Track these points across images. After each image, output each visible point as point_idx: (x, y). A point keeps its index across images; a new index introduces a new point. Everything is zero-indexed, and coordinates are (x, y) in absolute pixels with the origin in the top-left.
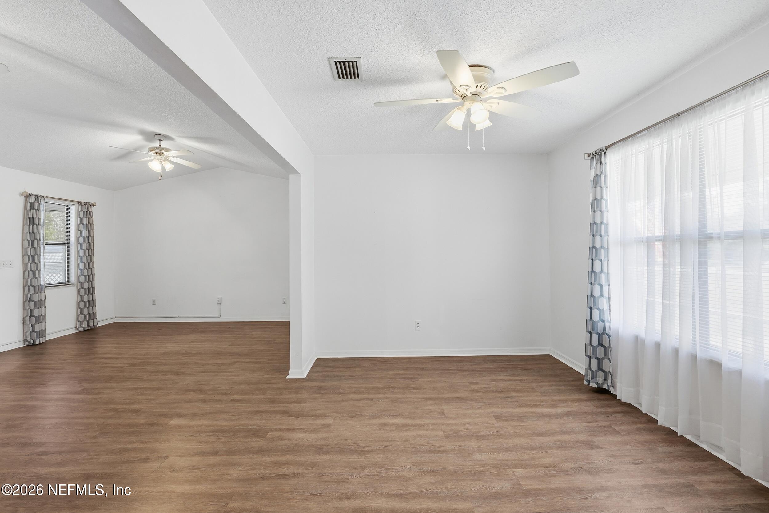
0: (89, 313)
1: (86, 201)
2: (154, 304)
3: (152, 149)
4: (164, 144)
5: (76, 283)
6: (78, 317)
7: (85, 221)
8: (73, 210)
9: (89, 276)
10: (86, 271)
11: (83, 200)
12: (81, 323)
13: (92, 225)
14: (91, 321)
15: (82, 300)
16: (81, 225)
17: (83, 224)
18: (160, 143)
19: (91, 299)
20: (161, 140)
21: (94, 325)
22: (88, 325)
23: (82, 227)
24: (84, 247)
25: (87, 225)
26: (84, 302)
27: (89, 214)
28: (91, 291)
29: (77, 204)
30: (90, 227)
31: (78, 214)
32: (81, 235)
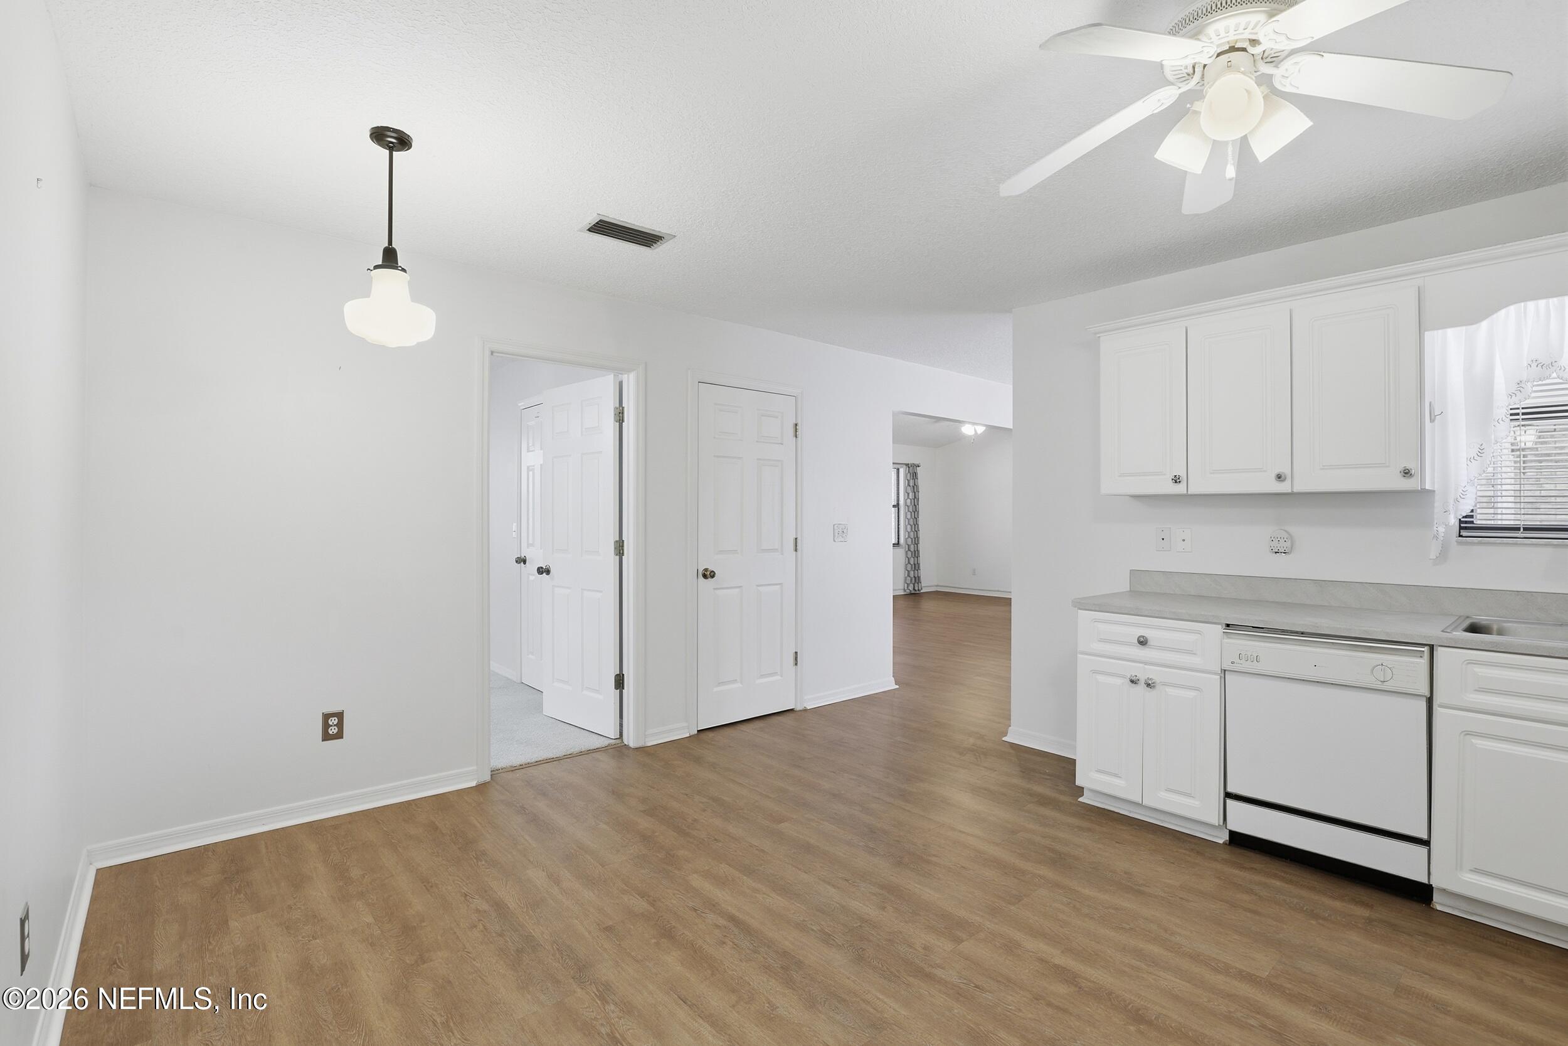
0: (914, 577)
1: (912, 462)
5: (904, 546)
6: (906, 579)
7: (912, 484)
8: (902, 471)
9: (915, 539)
10: (912, 534)
11: (910, 462)
12: (908, 585)
13: (917, 487)
14: (916, 585)
15: (909, 563)
16: (908, 487)
17: (910, 486)
19: (916, 563)
21: (918, 590)
22: (914, 589)
23: (909, 490)
24: (911, 510)
26: (911, 564)
27: (915, 476)
28: (916, 554)
29: (905, 466)
30: (915, 489)
31: (906, 476)
32: (908, 497)
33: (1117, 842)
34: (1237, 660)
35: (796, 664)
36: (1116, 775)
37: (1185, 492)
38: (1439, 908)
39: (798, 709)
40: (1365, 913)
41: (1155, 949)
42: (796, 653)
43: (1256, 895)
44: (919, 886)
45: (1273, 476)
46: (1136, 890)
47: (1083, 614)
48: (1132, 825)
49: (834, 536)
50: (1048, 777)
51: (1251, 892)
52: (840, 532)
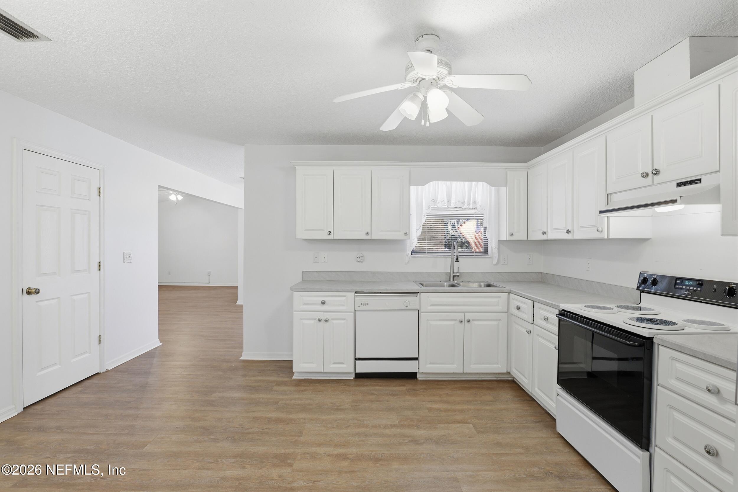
2: (169, 275)
33: (319, 392)
34: (360, 306)
35: (100, 343)
36: (312, 363)
37: (332, 239)
38: (419, 379)
39: (102, 372)
40: (404, 388)
41: (362, 430)
42: (100, 336)
43: (375, 394)
44: (253, 448)
45: (365, 233)
46: (339, 409)
47: (296, 294)
48: (319, 382)
49: (124, 259)
50: (273, 372)
51: (373, 394)
52: (127, 257)
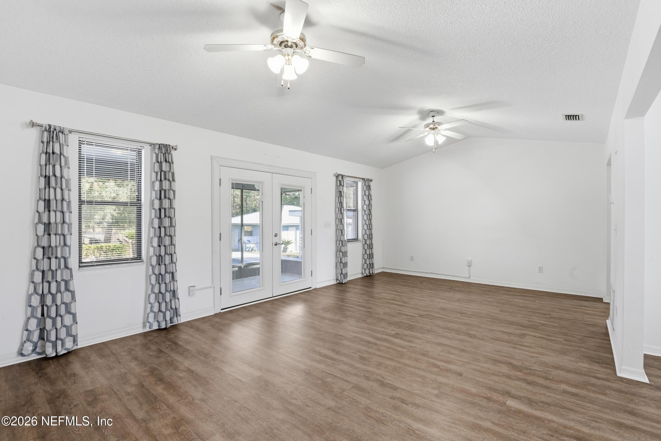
0: (370, 263)
1: (368, 178)
2: (412, 259)
3: (427, 126)
4: (437, 119)
5: (362, 240)
6: (363, 265)
7: (367, 194)
8: (360, 184)
9: (370, 234)
10: (368, 231)
11: (366, 177)
12: (365, 270)
13: (371, 196)
14: (371, 269)
15: (366, 253)
16: (365, 196)
17: (366, 195)
18: (433, 119)
19: (371, 253)
20: (434, 116)
21: (372, 273)
22: (369, 272)
23: (365, 198)
24: (367, 213)
25: (368, 196)
26: (367, 254)
27: (369, 187)
28: (371, 247)
29: (362, 181)
30: (369, 197)
31: (363, 188)
32: (365, 204)
